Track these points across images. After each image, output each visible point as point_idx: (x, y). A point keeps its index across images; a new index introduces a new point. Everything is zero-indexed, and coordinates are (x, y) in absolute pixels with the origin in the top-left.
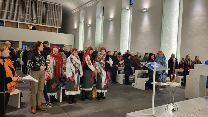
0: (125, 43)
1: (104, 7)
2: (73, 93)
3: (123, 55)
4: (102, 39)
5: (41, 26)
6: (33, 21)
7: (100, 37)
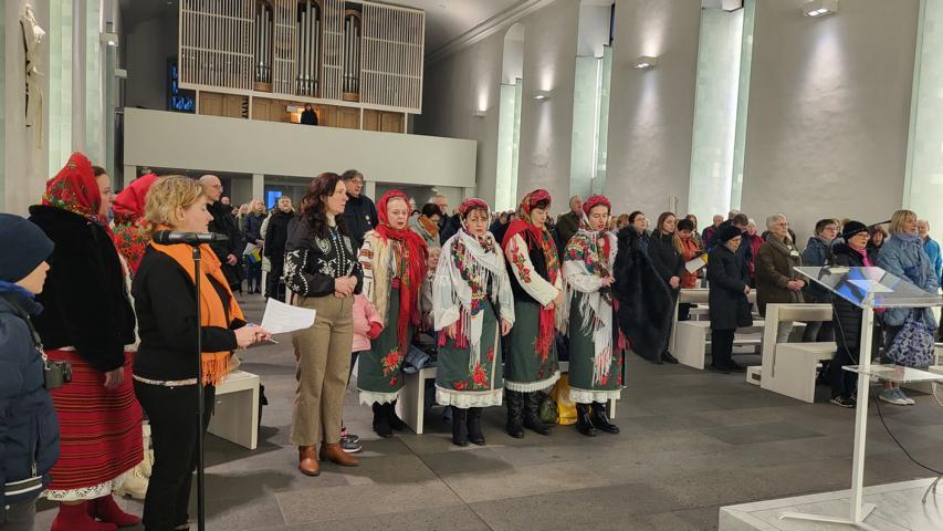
0: (716, 174)
1: (613, 6)
2: (465, 400)
3: (705, 231)
4: (605, 156)
5: (337, 108)
6: (304, 85)
7: (595, 147)
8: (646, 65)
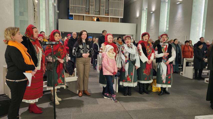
0: (198, 29)
4: (168, 26)
5: (104, 17)
7: (166, 24)
8: (179, 3)
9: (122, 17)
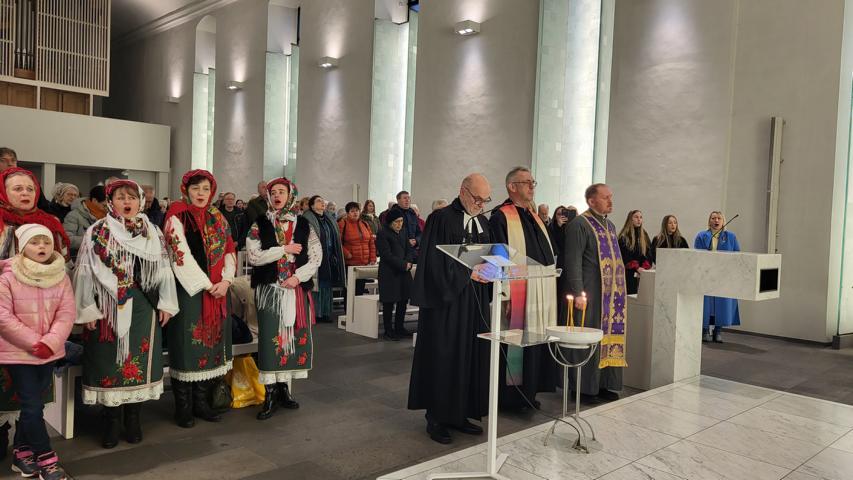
0: (391, 164)
1: (299, 9)
4: (295, 146)
5: (8, 84)
7: (286, 137)
8: (329, 65)
9: (106, 94)
